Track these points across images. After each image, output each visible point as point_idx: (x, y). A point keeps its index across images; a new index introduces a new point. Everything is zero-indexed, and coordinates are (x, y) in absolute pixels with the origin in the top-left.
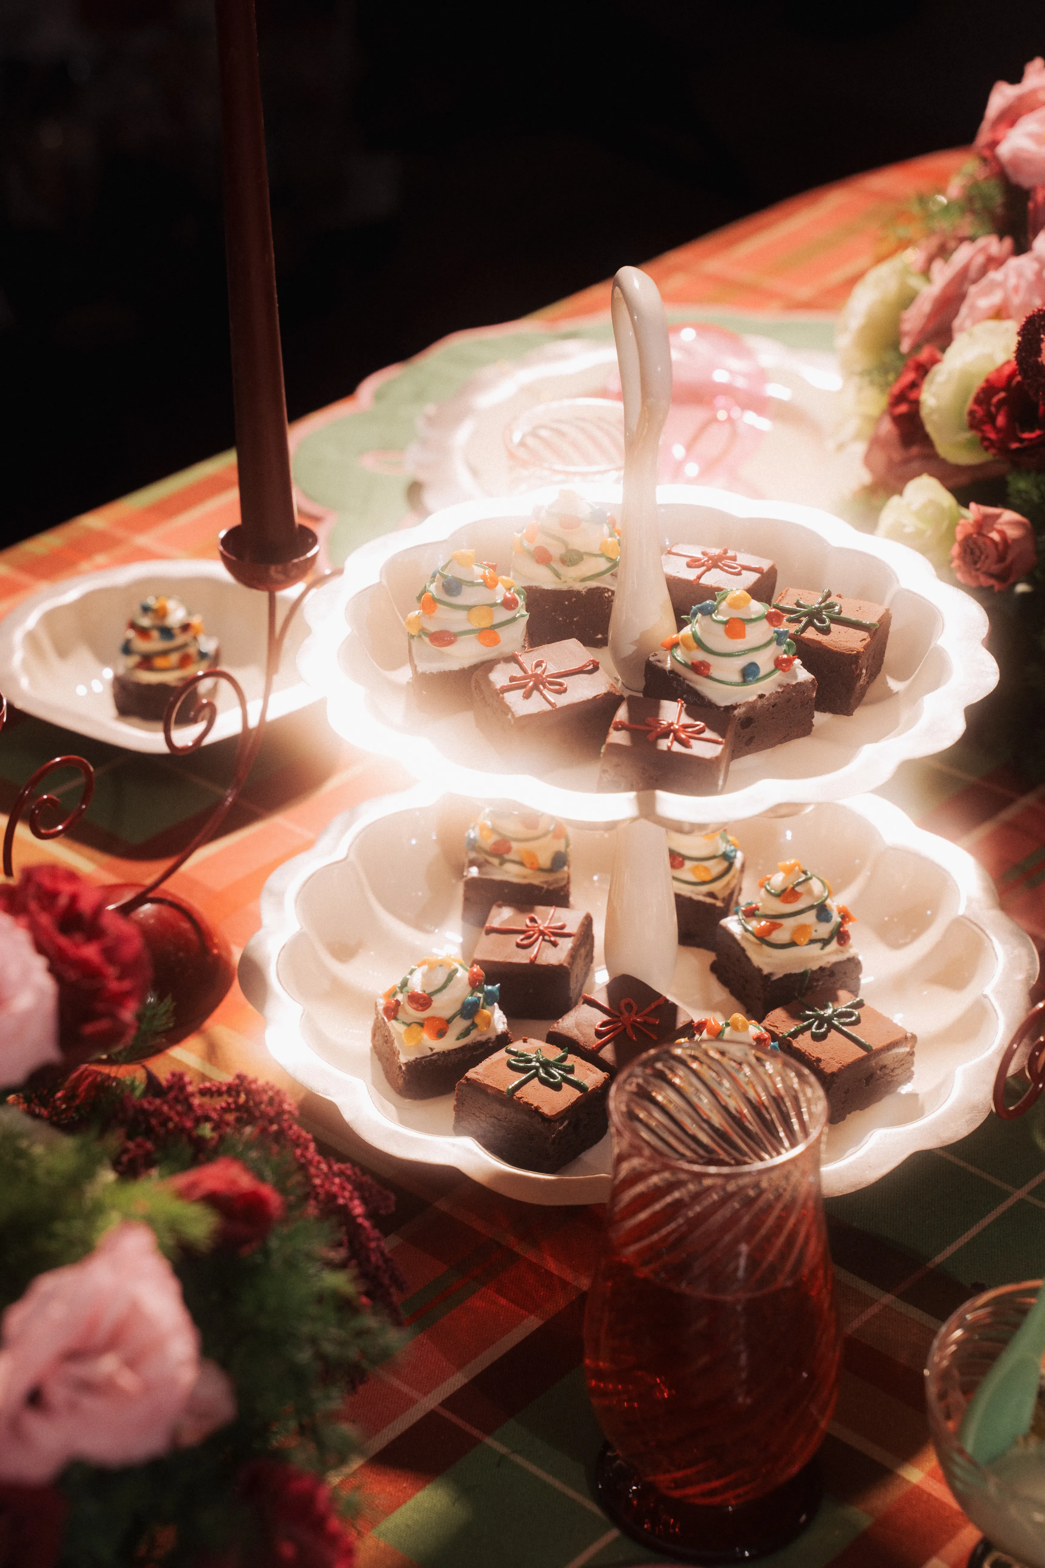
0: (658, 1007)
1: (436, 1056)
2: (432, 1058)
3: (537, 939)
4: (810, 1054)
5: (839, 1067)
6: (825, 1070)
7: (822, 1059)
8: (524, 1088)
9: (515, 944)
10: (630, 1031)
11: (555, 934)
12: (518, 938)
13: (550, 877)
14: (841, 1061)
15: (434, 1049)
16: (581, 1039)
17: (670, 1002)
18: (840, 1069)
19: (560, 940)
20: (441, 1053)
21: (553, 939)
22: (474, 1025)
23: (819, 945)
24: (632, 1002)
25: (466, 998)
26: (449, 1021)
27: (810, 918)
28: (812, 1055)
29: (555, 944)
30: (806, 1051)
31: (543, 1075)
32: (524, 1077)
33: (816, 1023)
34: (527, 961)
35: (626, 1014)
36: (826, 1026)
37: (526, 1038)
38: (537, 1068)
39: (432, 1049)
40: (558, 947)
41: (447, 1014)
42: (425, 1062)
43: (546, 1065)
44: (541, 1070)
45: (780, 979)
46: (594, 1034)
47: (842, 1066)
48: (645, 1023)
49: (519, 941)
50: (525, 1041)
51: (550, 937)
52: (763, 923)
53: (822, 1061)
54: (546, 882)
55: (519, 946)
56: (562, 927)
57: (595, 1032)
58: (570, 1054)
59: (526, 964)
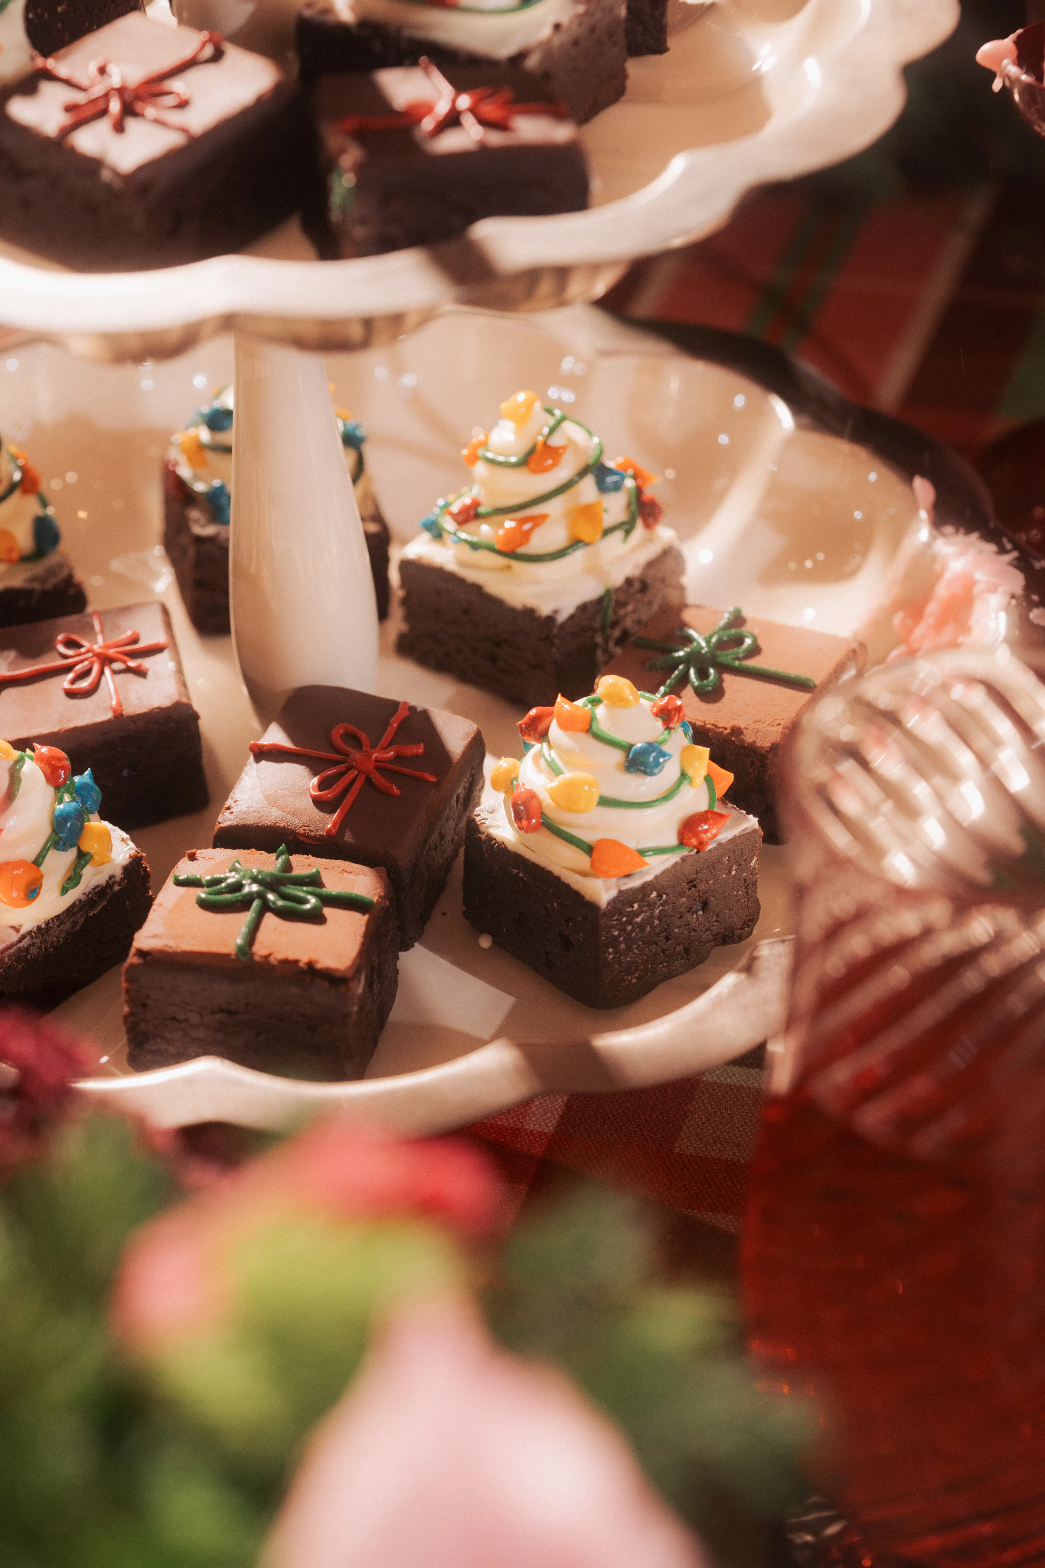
0: (404, 724)
1: (27, 939)
2: (21, 945)
3: (101, 673)
4: (716, 726)
5: (780, 731)
6: (759, 744)
7: (742, 726)
8: (261, 936)
9: (62, 694)
10: (378, 779)
11: (134, 655)
12: (64, 681)
13: (39, 568)
14: (778, 722)
15: (20, 926)
16: (296, 823)
17: (419, 710)
18: (783, 734)
19: (147, 663)
20: (35, 929)
21: (132, 664)
22: (83, 858)
23: (618, 535)
24: (351, 728)
25: (54, 810)
26: (38, 861)
27: (588, 489)
28: (720, 725)
29: (141, 673)
30: (704, 722)
31: (280, 903)
32: (248, 916)
33: (692, 672)
34: (109, 715)
35: (356, 755)
36: (712, 671)
37: (193, 851)
38: (261, 896)
39: (16, 929)
40: (150, 674)
41: (29, 852)
42: (10, 956)
43: (272, 883)
44: (271, 896)
45: (572, 617)
46: (315, 809)
47: (784, 728)
48: (398, 757)
49: (66, 685)
50: (192, 857)
51: (125, 662)
52: (509, 524)
53: (744, 731)
54: (33, 579)
55: (71, 694)
56: (135, 640)
57: (313, 801)
58: (291, 855)
59: (109, 722)
